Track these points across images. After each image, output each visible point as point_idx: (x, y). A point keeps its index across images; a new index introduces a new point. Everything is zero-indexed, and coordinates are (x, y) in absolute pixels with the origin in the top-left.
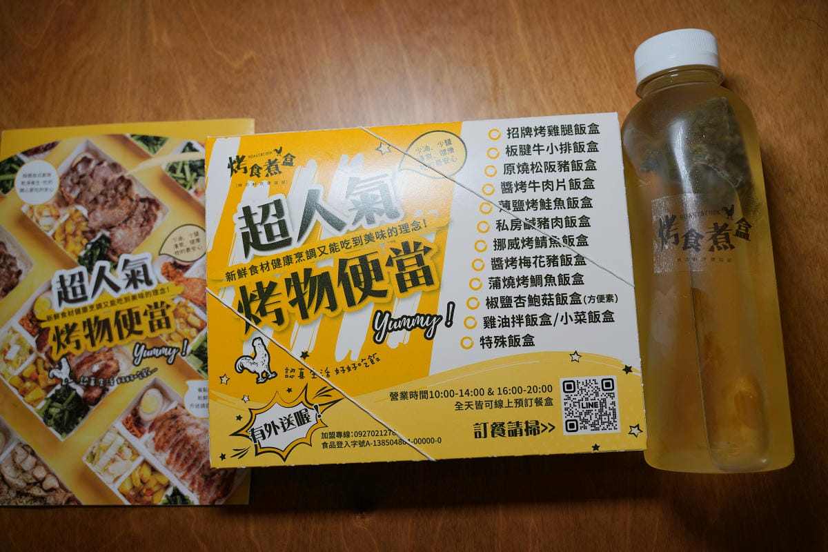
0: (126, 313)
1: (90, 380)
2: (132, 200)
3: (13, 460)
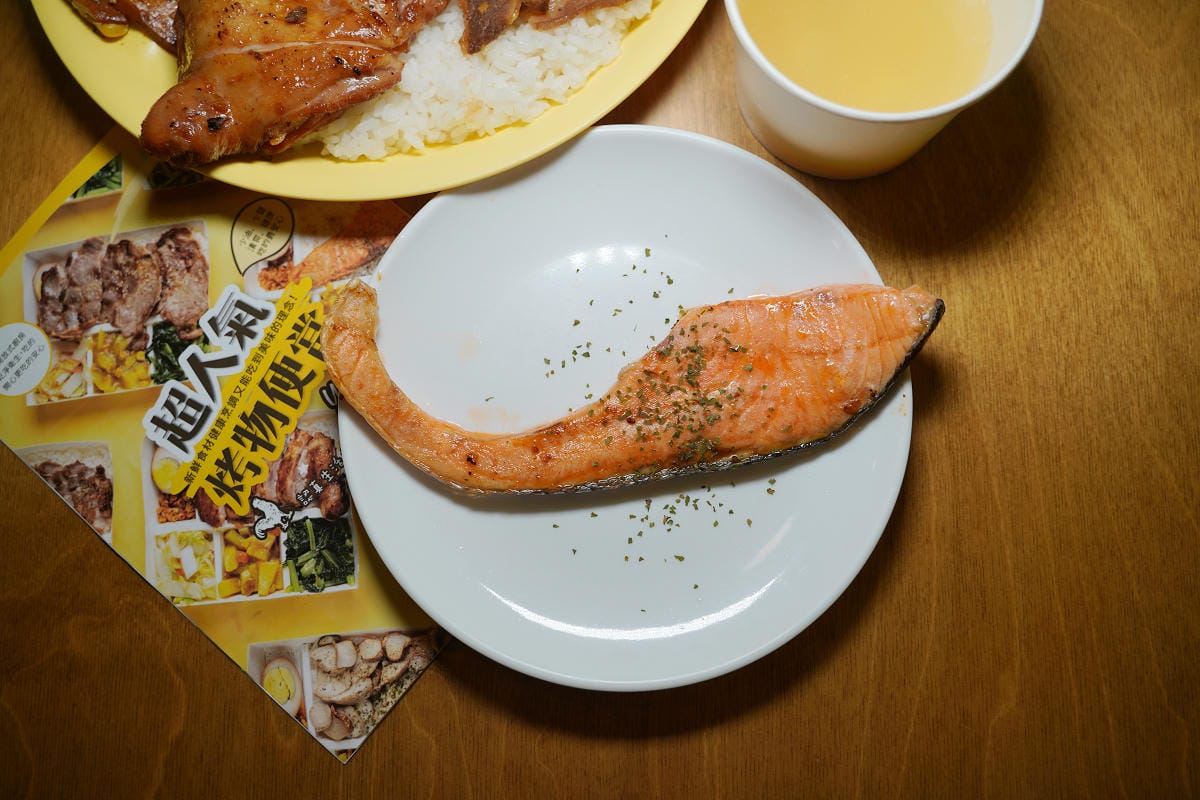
1: (311, 489)
2: (148, 257)
3: (324, 672)
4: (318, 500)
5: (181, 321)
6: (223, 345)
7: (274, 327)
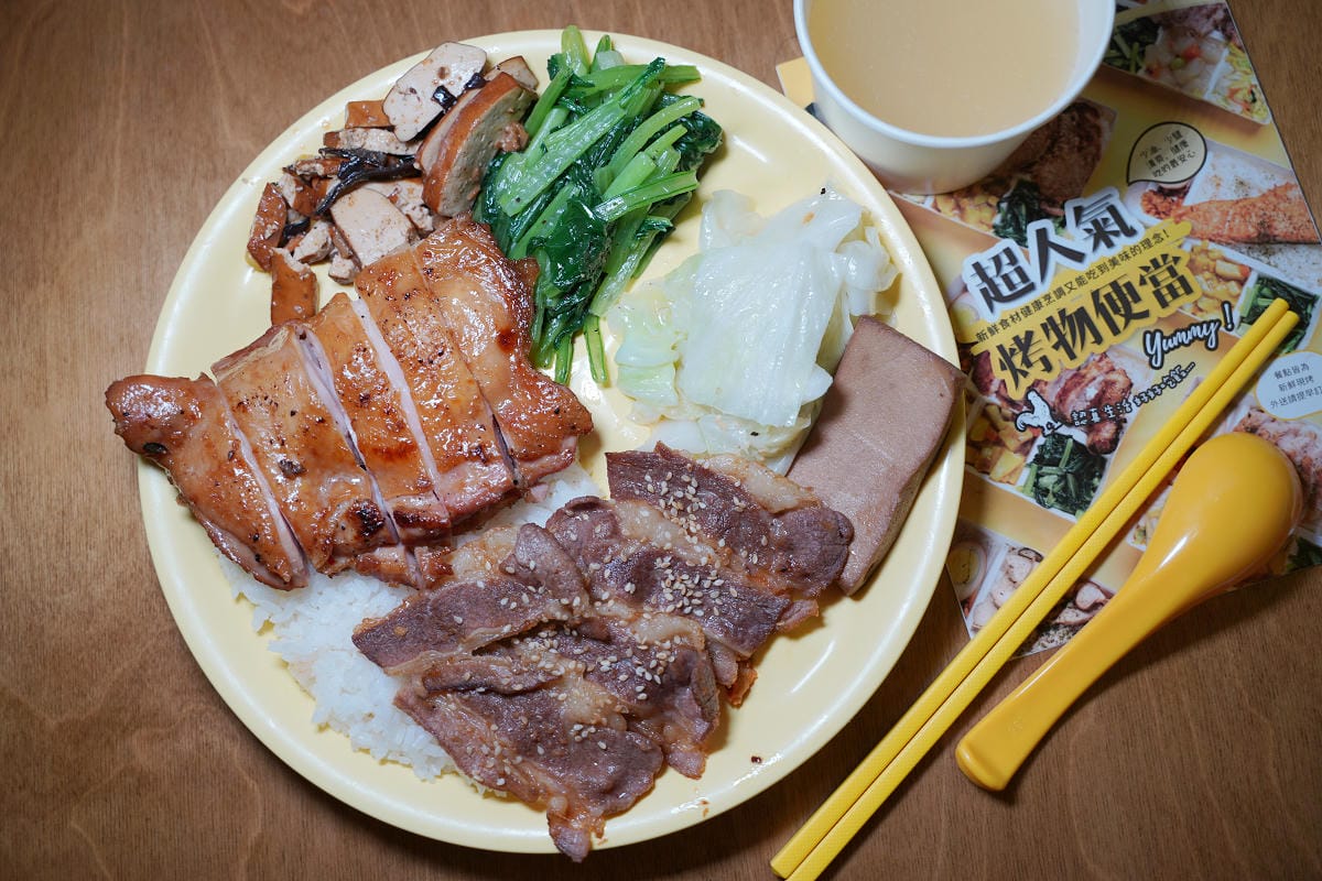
0: (1109, 290)
1: (1089, 414)
3: (1010, 580)
4: (1091, 428)
5: (1048, 192)
6: (1077, 237)
7: (1134, 249)
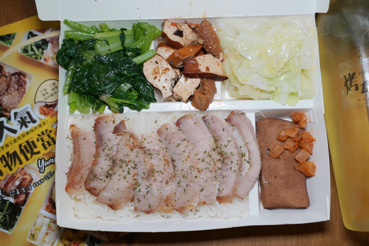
0: (25, 144)
1: (16, 191)
2: (6, 77)
4: (16, 197)
5: (5, 107)
6: (14, 124)
7: (35, 128)
